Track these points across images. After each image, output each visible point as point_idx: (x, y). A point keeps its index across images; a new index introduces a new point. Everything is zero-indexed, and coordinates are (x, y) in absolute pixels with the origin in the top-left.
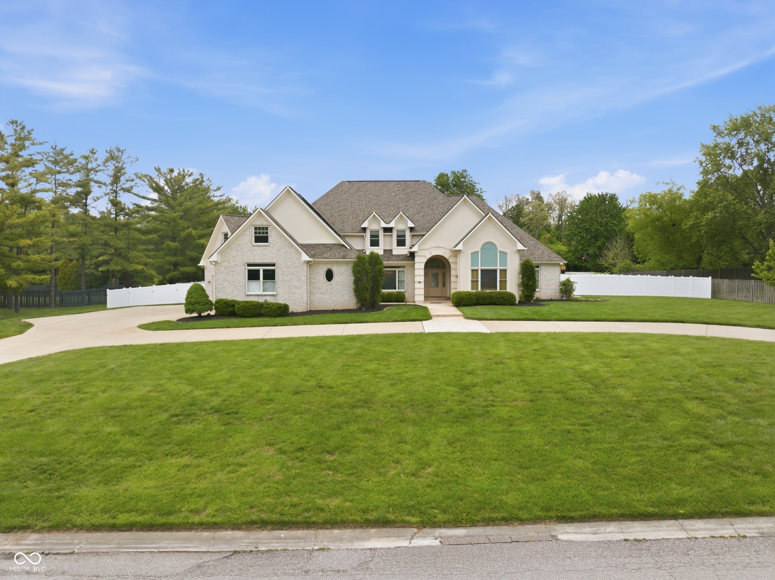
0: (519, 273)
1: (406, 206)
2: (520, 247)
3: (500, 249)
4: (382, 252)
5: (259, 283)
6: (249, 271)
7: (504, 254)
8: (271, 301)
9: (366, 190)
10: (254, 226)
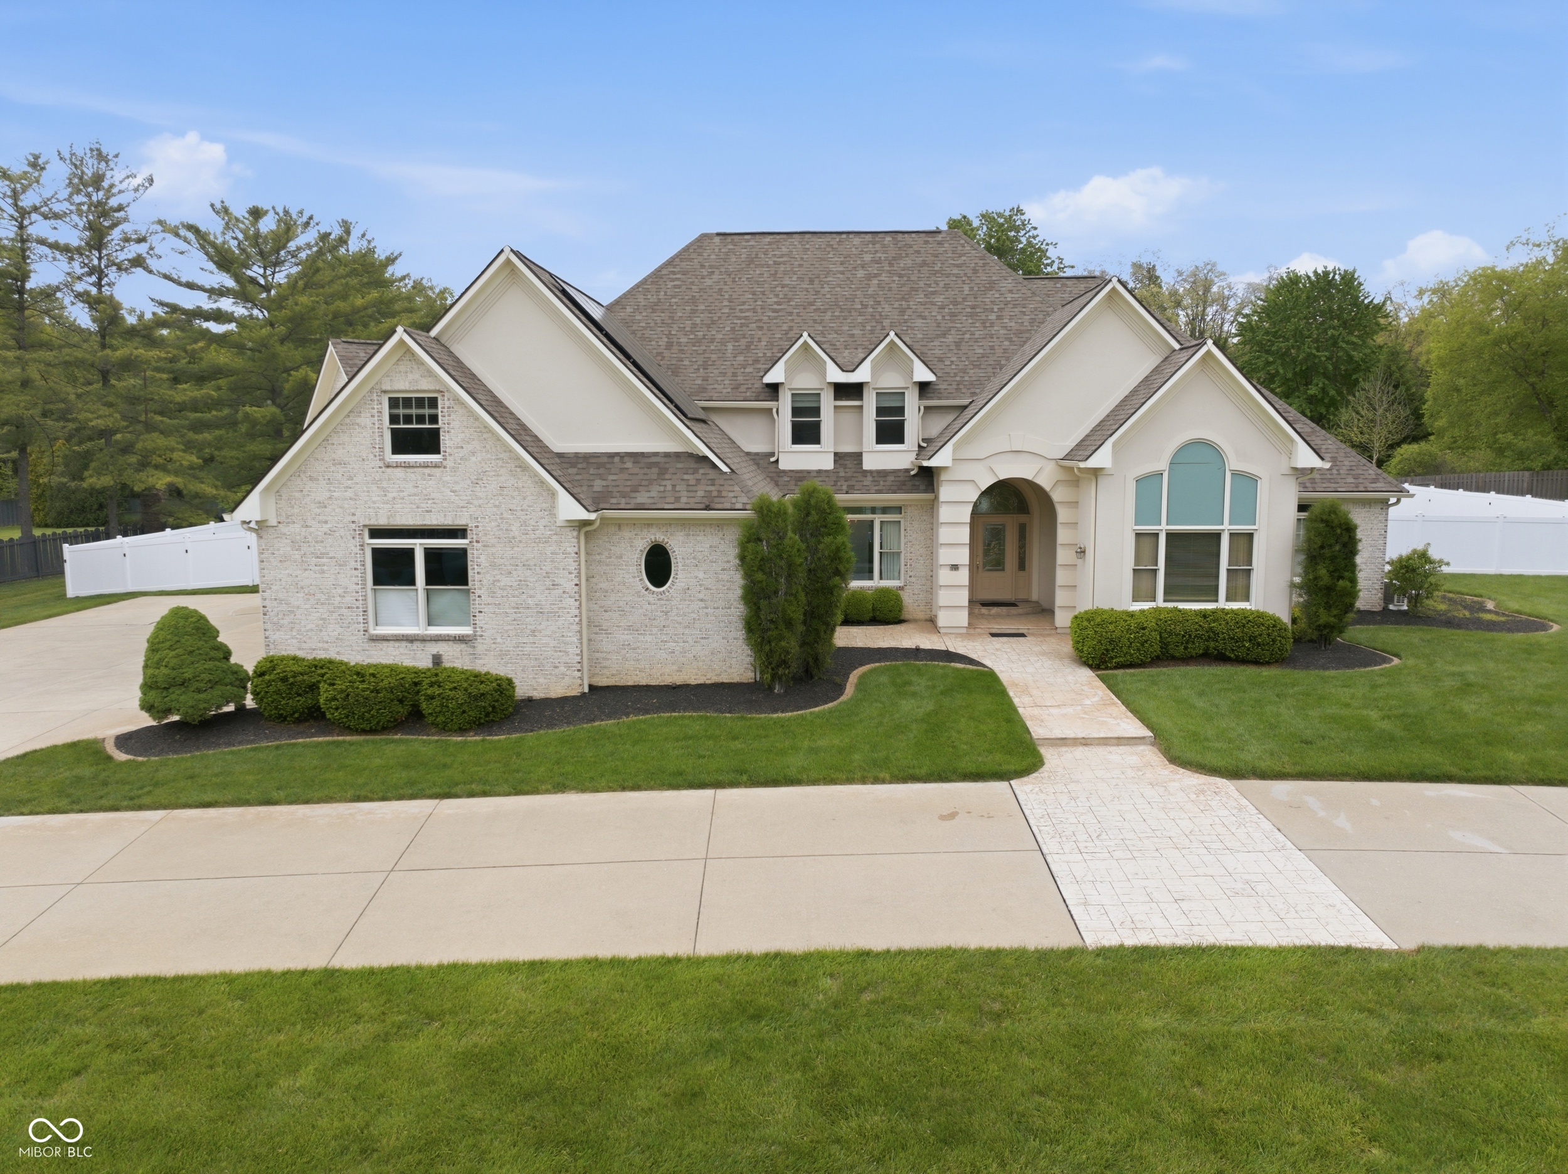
0: (1297, 548)
1: (902, 312)
2: (1306, 458)
3: (1234, 463)
4: (828, 464)
5: (413, 594)
6: (377, 553)
7: (1247, 481)
8: (456, 659)
9: (775, 263)
10: (385, 392)
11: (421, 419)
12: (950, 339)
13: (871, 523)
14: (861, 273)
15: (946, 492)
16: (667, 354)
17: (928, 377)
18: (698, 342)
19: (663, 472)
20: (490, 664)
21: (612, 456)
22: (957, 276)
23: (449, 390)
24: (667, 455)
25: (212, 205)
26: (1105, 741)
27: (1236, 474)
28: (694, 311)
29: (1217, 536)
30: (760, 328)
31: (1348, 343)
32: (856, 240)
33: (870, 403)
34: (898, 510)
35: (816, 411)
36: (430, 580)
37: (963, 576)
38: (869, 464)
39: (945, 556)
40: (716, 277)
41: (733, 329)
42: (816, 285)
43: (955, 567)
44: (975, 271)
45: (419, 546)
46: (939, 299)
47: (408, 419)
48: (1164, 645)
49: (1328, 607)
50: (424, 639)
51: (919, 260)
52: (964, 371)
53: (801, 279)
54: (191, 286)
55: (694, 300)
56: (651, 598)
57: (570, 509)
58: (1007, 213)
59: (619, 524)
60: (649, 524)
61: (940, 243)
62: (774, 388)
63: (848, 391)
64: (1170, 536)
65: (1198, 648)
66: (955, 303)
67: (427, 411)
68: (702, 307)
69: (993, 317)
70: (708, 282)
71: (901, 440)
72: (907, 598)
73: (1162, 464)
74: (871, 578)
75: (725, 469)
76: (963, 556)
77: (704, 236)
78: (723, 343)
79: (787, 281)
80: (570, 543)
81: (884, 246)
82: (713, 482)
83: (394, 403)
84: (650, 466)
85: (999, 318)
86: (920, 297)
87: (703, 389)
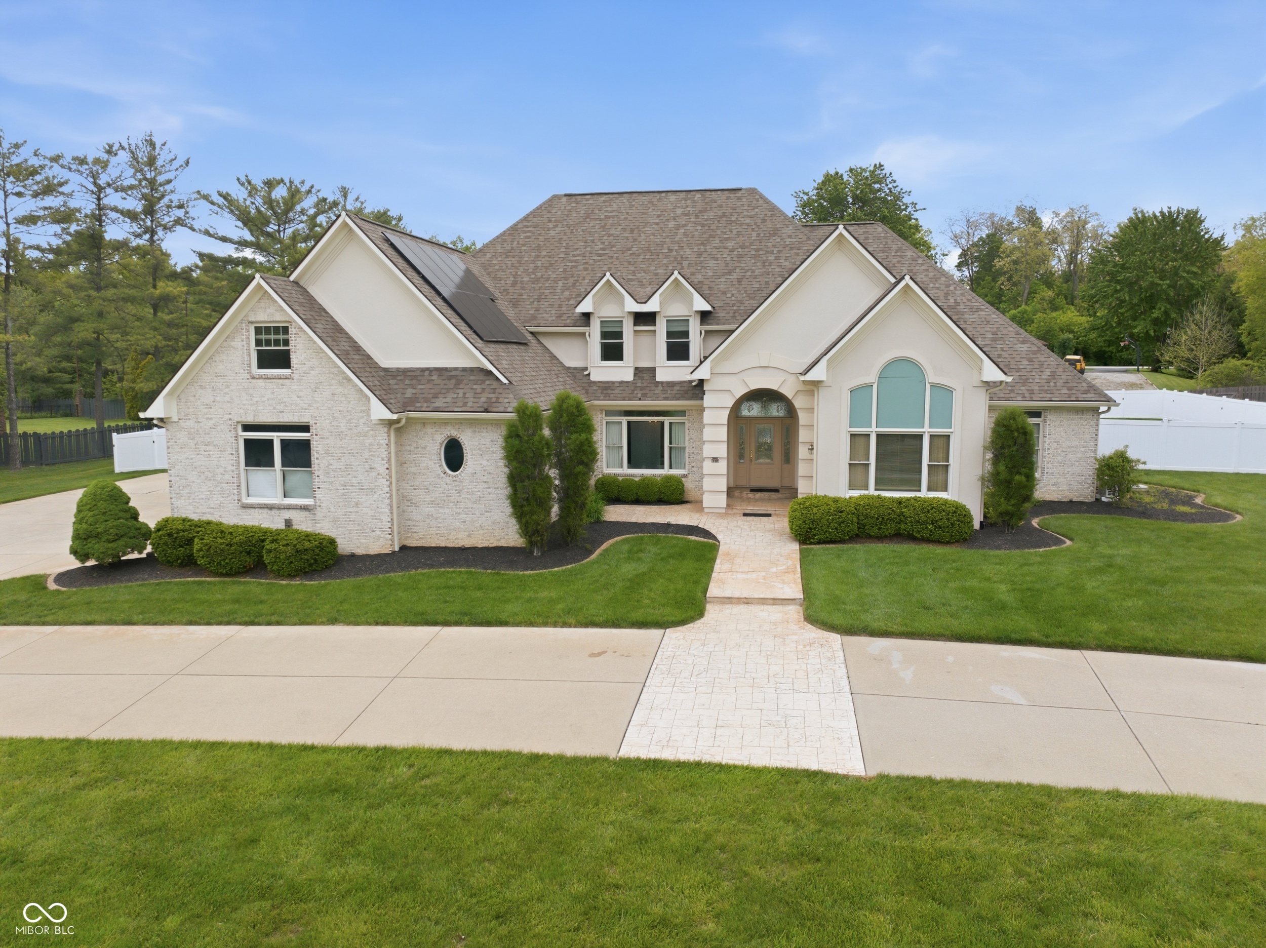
0: (985, 448)
1: (700, 254)
2: (992, 373)
3: (932, 377)
4: (629, 376)
5: (272, 473)
6: (248, 442)
7: (943, 392)
8: (303, 524)
9: (606, 217)
10: (252, 323)
11: (277, 342)
12: (734, 276)
13: (662, 424)
14: (672, 224)
15: (708, 400)
16: (511, 290)
17: (707, 307)
18: (537, 280)
19: (459, 382)
20: (324, 527)
21: (423, 370)
22: (748, 225)
23: (295, 321)
24: (464, 370)
25: (238, 179)
26: (763, 601)
27: (934, 386)
28: (537, 257)
29: (920, 437)
30: (586, 269)
31: (1188, 272)
32: (672, 198)
33: (661, 328)
34: (682, 413)
35: (619, 335)
36: (284, 464)
37: (722, 468)
38: (661, 376)
39: (709, 451)
40: (558, 229)
41: (565, 271)
42: (635, 235)
43: (715, 460)
44: (764, 221)
45: (276, 437)
46: (730, 244)
47: (268, 343)
48: (861, 526)
49: (1008, 498)
50: (279, 508)
51: (720, 213)
52: (741, 302)
53: (624, 230)
54: (224, 239)
55: (539, 248)
56: (448, 480)
57: (380, 411)
58: (872, 168)
59: (424, 423)
60: (445, 423)
61: (739, 198)
62: (587, 316)
63: (645, 319)
64: (879, 436)
65: (891, 528)
66: (742, 247)
67: (281, 337)
68: (544, 253)
69: (772, 258)
70: (552, 233)
71: (686, 358)
72: (689, 484)
73: (871, 377)
74: (663, 468)
75: (505, 381)
76: (722, 451)
77: (556, 197)
78: (556, 281)
79: (613, 231)
80: (382, 436)
81: (694, 202)
82: (494, 391)
83: (258, 330)
84: (450, 378)
85: (777, 258)
86: (716, 242)
87: (534, 317)
